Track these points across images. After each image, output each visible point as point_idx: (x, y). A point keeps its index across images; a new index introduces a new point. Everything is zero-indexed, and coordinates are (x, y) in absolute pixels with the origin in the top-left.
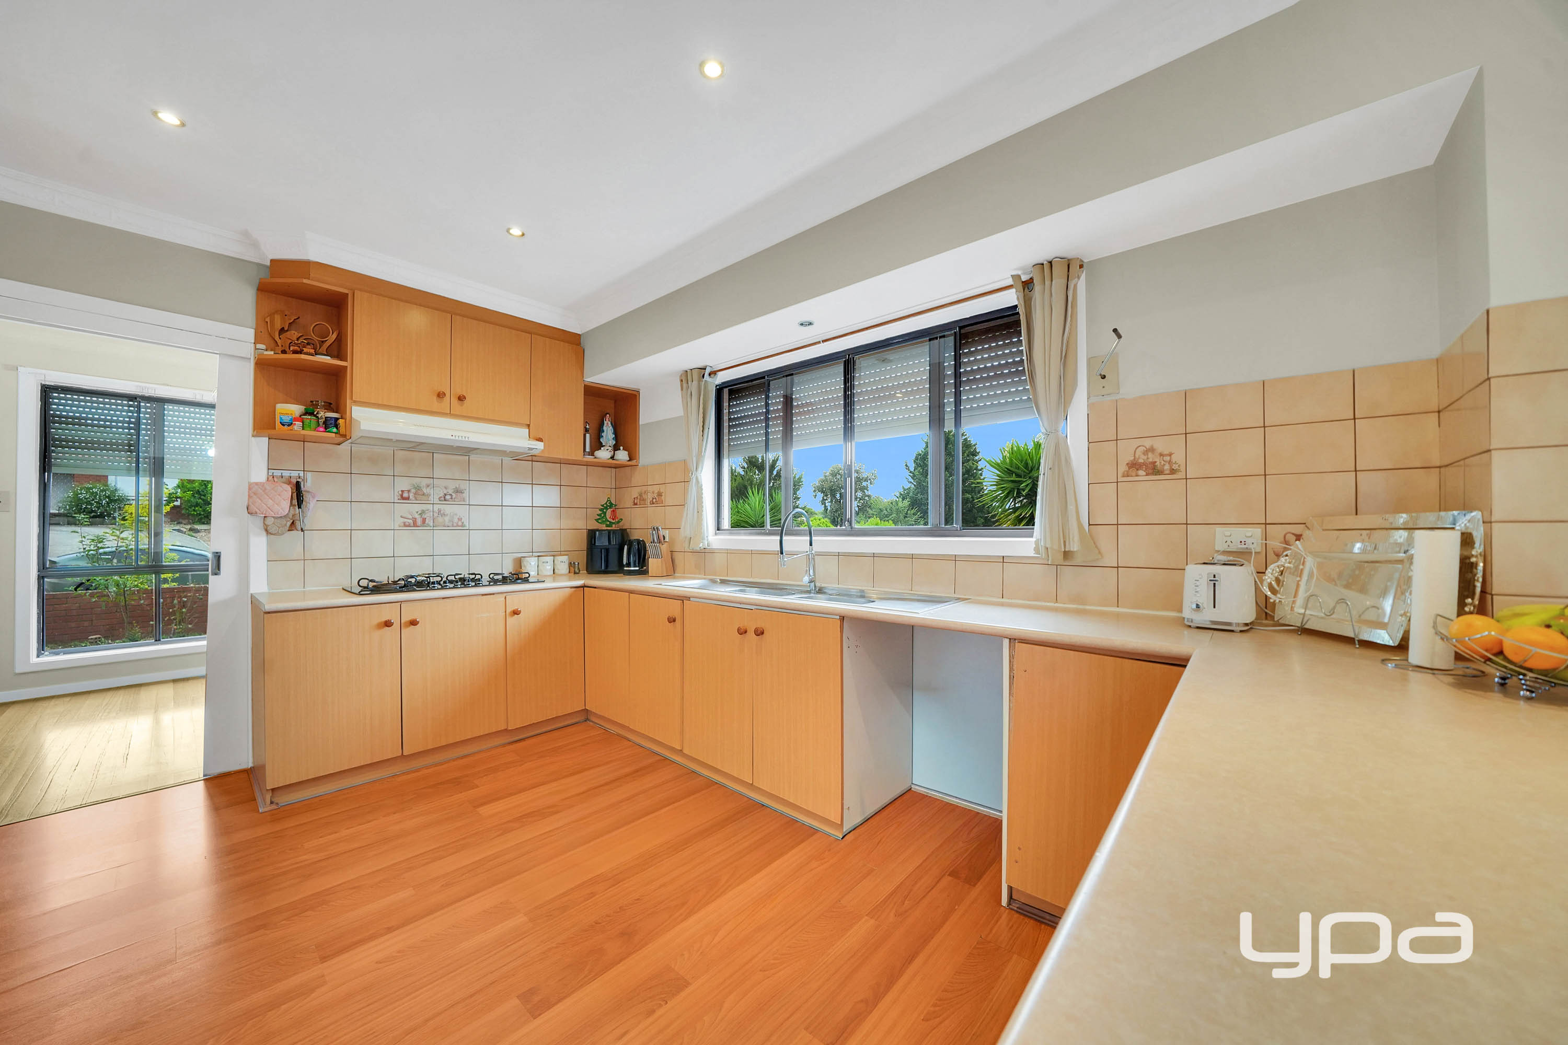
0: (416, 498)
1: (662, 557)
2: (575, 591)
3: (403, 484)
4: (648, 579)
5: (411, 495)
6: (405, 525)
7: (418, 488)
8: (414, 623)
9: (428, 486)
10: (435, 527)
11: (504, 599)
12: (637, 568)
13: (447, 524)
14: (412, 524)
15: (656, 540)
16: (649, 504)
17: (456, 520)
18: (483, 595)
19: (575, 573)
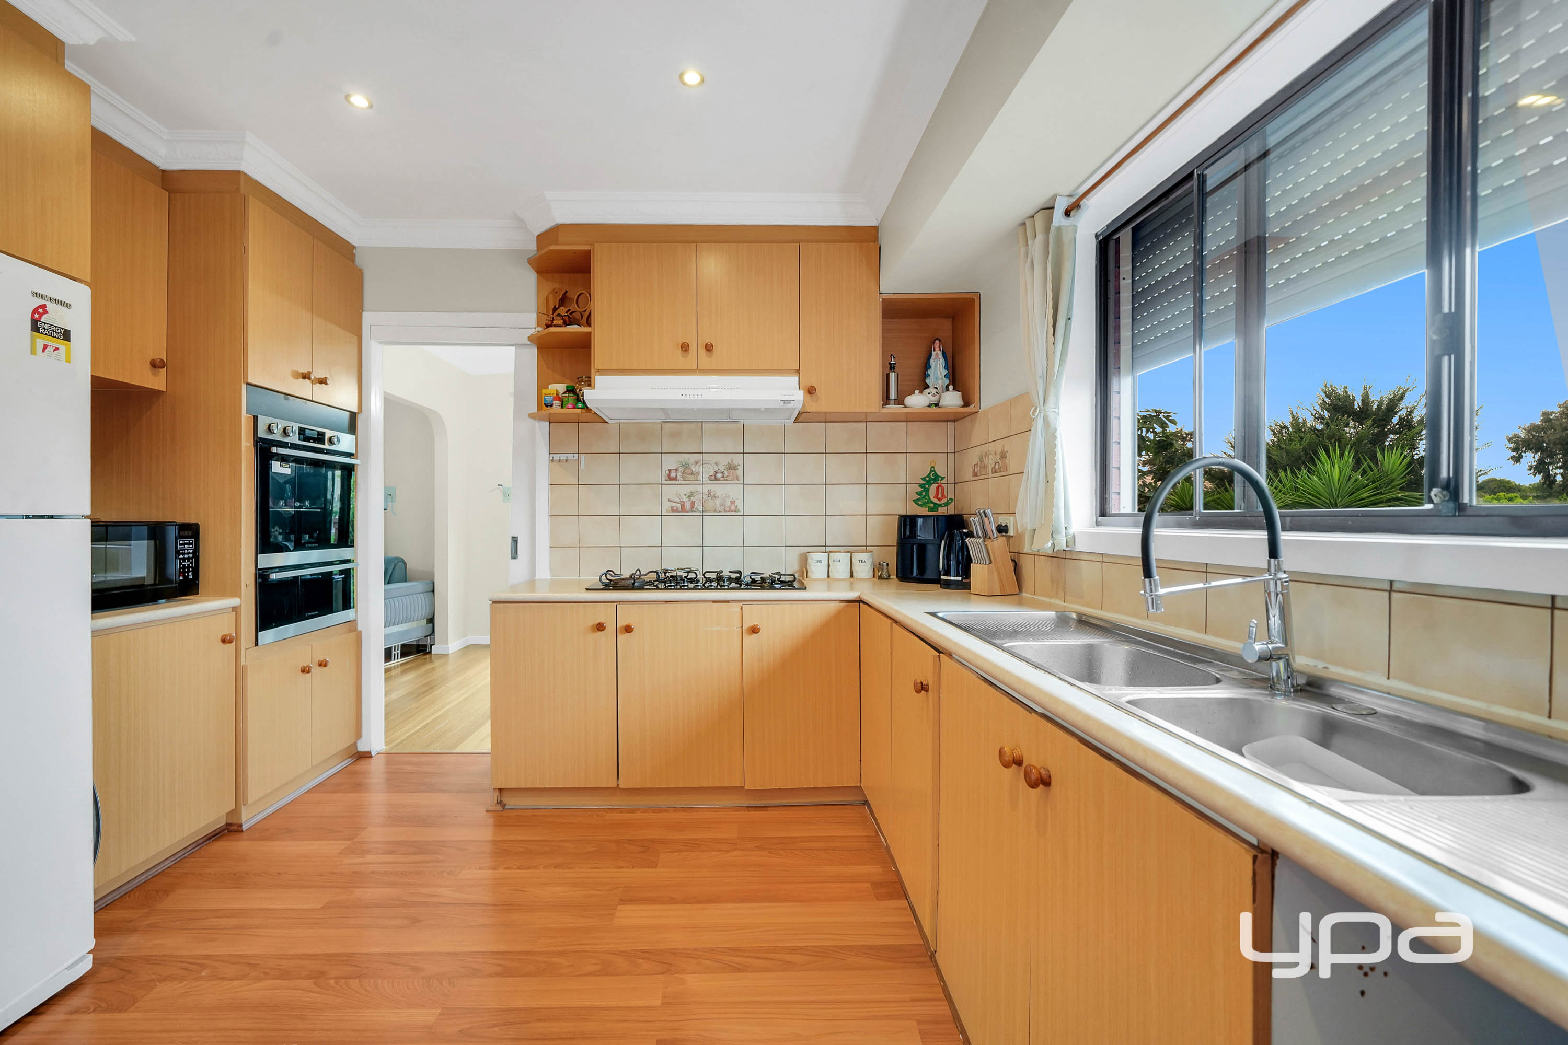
0: (683, 478)
1: (991, 563)
2: (846, 606)
3: (670, 462)
4: (969, 599)
5: (679, 474)
6: (673, 511)
7: (686, 466)
8: (628, 629)
9: (697, 463)
10: (705, 512)
11: (739, 609)
12: (960, 579)
13: (718, 508)
14: (680, 509)
15: (980, 534)
16: (991, 473)
17: (728, 504)
18: (714, 602)
19: (881, 578)
